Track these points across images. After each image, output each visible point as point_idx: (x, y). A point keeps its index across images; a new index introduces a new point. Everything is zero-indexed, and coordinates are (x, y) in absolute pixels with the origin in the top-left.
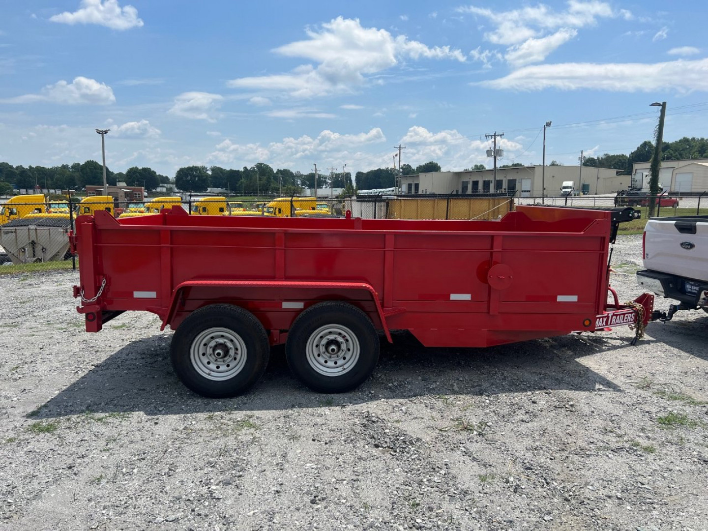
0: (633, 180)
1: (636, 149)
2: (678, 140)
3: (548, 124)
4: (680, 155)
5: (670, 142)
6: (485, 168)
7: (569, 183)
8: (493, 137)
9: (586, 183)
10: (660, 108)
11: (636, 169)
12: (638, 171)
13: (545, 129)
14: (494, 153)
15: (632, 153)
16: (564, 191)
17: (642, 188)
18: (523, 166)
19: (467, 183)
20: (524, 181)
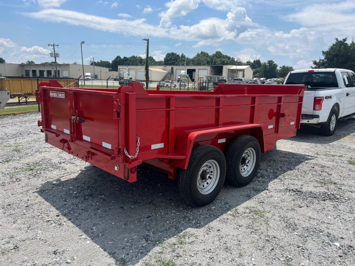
0: (120, 74)
1: (114, 59)
2: (131, 56)
3: (83, 43)
4: (133, 63)
5: (128, 57)
6: (35, 63)
7: (89, 74)
8: (53, 46)
9: (96, 74)
10: (147, 41)
11: (119, 69)
12: (120, 70)
13: (81, 45)
14: (55, 55)
15: (113, 61)
16: (87, 78)
17: (124, 78)
18: (58, 63)
19: (29, 71)
20: (64, 72)
